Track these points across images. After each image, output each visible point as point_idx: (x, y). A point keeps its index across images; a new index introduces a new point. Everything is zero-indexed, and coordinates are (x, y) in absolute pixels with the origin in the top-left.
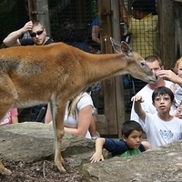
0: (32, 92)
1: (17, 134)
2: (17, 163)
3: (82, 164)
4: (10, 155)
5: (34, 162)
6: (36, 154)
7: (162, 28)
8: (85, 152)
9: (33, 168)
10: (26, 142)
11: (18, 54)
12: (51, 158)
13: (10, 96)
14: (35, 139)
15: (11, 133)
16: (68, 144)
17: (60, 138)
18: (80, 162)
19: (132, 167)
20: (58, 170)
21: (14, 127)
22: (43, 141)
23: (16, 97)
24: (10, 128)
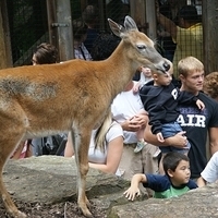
0: (45, 119)
1: (33, 171)
2: (33, 205)
3: (111, 206)
4: (24, 196)
5: (54, 203)
6: (56, 194)
7: (208, 44)
8: (115, 192)
9: (52, 211)
10: (44, 179)
11: (27, 75)
12: (73, 199)
13: (20, 124)
14: (55, 176)
15: (26, 169)
16: (94, 183)
17: (84, 174)
18: (109, 204)
19: (171, 210)
20: (82, 214)
21: (29, 162)
22: (63, 178)
23: (27, 125)
24: (24, 163)
